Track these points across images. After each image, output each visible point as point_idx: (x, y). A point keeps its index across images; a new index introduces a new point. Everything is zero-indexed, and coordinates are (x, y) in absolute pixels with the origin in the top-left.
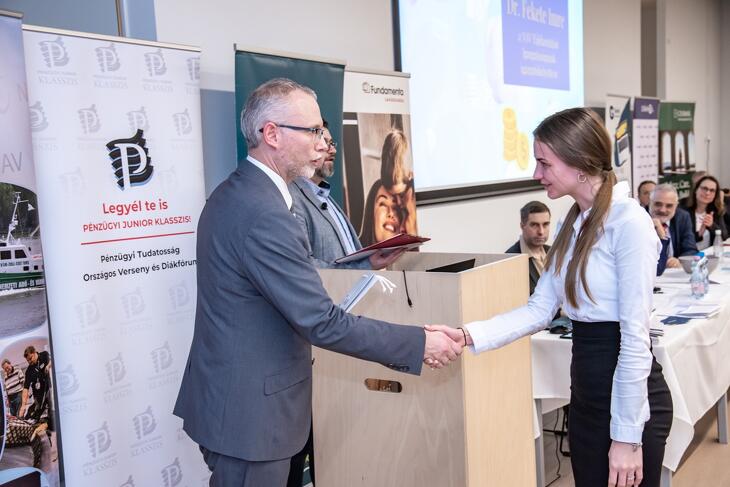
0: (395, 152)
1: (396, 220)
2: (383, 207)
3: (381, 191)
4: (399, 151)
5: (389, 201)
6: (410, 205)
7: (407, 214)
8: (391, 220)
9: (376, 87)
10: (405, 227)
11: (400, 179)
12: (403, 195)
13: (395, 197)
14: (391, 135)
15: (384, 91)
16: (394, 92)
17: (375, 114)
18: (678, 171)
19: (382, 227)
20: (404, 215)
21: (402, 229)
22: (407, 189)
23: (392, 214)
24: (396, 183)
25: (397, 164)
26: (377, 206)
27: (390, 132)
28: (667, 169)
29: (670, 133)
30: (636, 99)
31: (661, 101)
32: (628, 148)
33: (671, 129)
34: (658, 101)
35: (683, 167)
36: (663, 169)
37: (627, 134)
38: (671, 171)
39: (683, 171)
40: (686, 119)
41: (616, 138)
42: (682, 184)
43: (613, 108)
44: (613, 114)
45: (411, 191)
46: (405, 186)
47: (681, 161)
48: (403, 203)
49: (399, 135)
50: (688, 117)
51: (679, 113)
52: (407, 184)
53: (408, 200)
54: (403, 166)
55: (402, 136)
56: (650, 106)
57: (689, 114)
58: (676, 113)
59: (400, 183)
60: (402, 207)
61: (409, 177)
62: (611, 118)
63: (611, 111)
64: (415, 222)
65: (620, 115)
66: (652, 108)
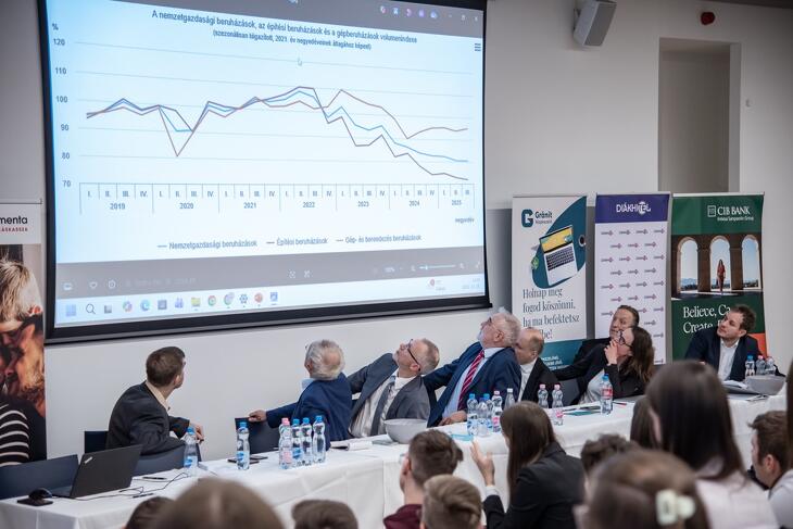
4: (12, 286)
6: (29, 345)
7: (21, 354)
10: (14, 368)
11: (12, 312)
12: (16, 335)
16: (9, 221)
20: (14, 355)
21: (8, 371)
22: (23, 327)
24: (2, 319)
28: (688, 288)
29: (696, 238)
30: (598, 197)
31: (675, 195)
32: (575, 262)
33: (699, 232)
34: (668, 196)
35: (728, 286)
36: (679, 288)
37: (571, 245)
38: (696, 292)
39: (728, 291)
40: (738, 219)
41: (540, 251)
42: (723, 310)
43: (530, 212)
44: (531, 220)
45: (32, 328)
46: (20, 323)
47: (722, 277)
48: (13, 342)
49: (14, 268)
50: (743, 215)
51: (721, 211)
52: (26, 321)
53: (23, 338)
54: (19, 302)
55: (21, 268)
56: (642, 203)
57: (746, 210)
58: (712, 211)
59: (10, 319)
60: (11, 346)
61: (30, 312)
62: (525, 225)
63: (527, 216)
64: (38, 363)
65: (554, 219)
66: (646, 207)
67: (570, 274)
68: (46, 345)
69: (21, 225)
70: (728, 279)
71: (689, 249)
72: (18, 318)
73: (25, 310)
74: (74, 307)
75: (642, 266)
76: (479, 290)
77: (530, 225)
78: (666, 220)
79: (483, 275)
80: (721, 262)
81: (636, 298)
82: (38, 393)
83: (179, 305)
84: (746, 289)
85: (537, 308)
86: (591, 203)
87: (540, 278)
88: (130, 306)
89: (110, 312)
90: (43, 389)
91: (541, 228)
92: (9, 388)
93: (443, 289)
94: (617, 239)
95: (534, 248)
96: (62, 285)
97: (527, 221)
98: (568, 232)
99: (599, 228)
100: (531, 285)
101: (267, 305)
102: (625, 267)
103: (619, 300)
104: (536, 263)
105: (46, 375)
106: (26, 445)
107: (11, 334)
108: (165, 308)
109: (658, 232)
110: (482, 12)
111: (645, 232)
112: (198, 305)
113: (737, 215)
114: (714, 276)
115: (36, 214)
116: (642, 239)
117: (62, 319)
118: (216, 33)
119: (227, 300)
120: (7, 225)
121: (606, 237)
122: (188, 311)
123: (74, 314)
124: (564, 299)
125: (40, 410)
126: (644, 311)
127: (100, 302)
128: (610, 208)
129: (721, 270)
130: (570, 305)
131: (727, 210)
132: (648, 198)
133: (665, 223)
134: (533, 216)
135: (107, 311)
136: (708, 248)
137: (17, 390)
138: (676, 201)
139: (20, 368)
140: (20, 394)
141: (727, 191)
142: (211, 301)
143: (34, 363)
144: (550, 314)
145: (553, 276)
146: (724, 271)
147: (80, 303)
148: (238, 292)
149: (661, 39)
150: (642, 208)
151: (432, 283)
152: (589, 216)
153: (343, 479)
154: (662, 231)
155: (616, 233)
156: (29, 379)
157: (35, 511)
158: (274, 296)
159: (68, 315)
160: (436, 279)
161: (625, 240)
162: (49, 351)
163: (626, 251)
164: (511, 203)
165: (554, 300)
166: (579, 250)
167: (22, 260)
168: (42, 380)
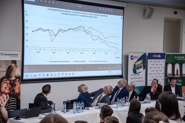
0: (12, 70)
1: (10, 87)
2: (5, 83)
3: (5, 79)
4: (14, 70)
5: (8, 82)
6: (17, 83)
7: (15, 85)
8: (8, 87)
9: (6, 54)
10: (14, 88)
11: (14, 76)
12: (14, 81)
13: (11, 81)
14: (11, 66)
15: (9, 55)
16: (14, 55)
17: (5, 61)
18: (176, 76)
19: (4, 88)
20: (14, 85)
21: (12, 89)
23: (9, 85)
24: (11, 77)
25: (13, 73)
26: (2, 83)
27: (11, 65)
28: (169, 75)
29: (171, 63)
30: (149, 53)
31: (167, 53)
32: (143, 68)
33: (172, 62)
34: (165, 53)
35: (179, 75)
36: (167, 75)
37: (142, 64)
38: (171, 76)
39: (179, 76)
40: (182, 59)
41: (135, 65)
42: (178, 80)
43: (133, 56)
44: (133, 58)
45: (18, 79)
46: (15, 78)
47: (177, 73)
48: (14, 82)
49: (14, 66)
50: (183, 58)
51: (178, 57)
52: (17, 78)
53: (16, 81)
54: (15, 73)
55: (16, 66)
56: (159, 55)
57: (184, 57)
58: (175, 57)
59: (13, 77)
60: (13, 83)
61: (18, 76)
62: (131, 59)
63: (132, 57)
64: (19, 87)
65: (138, 58)
66: (160, 56)
67: (142, 71)
68: (21, 83)
69: (16, 56)
70: (179, 73)
71: (170, 66)
72: (15, 77)
73: (17, 75)
74: (28, 75)
75: (159, 69)
76: (121, 74)
77: (133, 59)
78: (165, 59)
79: (121, 70)
80: (177, 69)
81: (157, 77)
82: (19, 94)
83: (51, 75)
84: (183, 76)
85: (134, 78)
86: (147, 54)
87: (135, 72)
88: (40, 75)
89: (36, 76)
90: (20, 94)
91: (135, 60)
92: (12, 93)
93: (112, 73)
94: (153, 63)
95: (133, 65)
96: (25, 70)
97: (132, 58)
98: (142, 61)
99: (149, 60)
100: (132, 73)
101: (71, 76)
102: (155, 70)
103: (153, 77)
104: (134, 68)
105: (21, 90)
106: (16, 106)
107: (13, 80)
108: (48, 76)
109: (163, 62)
110: (123, 10)
111: (160, 62)
112: (56, 75)
113: (181, 58)
114: (176, 72)
115: (20, 54)
116: (159, 63)
117: (25, 77)
118: (62, 14)
119: (62, 74)
120: (13, 56)
121: (150, 62)
122: (53, 76)
123: (28, 76)
124: (140, 77)
125: (19, 98)
126: (159, 80)
127: (33, 74)
128: (151, 56)
129: (177, 71)
130: (141, 78)
131: (179, 57)
132: (160, 54)
133: (164, 60)
134: (133, 57)
135: (35, 76)
136: (174, 66)
137: (14, 93)
138: (167, 55)
139: (15, 88)
140: (15, 94)
141: (179, 53)
142: (59, 74)
143: (18, 87)
144: (137, 80)
145: (138, 71)
146: (178, 71)
147: (29, 74)
148: (65, 73)
149: (165, 17)
150: (159, 56)
151: (110, 72)
152: (146, 58)
153: (88, 116)
154: (164, 62)
155: (153, 62)
156: (17, 91)
157: (17, 121)
158: (73, 74)
159: (26, 76)
160: (110, 71)
161: (155, 63)
162: (22, 85)
163: (155, 66)
164: (128, 54)
165: (138, 77)
166: (144, 65)
167: (16, 64)
168: (20, 91)
